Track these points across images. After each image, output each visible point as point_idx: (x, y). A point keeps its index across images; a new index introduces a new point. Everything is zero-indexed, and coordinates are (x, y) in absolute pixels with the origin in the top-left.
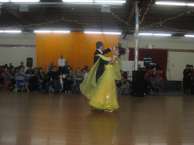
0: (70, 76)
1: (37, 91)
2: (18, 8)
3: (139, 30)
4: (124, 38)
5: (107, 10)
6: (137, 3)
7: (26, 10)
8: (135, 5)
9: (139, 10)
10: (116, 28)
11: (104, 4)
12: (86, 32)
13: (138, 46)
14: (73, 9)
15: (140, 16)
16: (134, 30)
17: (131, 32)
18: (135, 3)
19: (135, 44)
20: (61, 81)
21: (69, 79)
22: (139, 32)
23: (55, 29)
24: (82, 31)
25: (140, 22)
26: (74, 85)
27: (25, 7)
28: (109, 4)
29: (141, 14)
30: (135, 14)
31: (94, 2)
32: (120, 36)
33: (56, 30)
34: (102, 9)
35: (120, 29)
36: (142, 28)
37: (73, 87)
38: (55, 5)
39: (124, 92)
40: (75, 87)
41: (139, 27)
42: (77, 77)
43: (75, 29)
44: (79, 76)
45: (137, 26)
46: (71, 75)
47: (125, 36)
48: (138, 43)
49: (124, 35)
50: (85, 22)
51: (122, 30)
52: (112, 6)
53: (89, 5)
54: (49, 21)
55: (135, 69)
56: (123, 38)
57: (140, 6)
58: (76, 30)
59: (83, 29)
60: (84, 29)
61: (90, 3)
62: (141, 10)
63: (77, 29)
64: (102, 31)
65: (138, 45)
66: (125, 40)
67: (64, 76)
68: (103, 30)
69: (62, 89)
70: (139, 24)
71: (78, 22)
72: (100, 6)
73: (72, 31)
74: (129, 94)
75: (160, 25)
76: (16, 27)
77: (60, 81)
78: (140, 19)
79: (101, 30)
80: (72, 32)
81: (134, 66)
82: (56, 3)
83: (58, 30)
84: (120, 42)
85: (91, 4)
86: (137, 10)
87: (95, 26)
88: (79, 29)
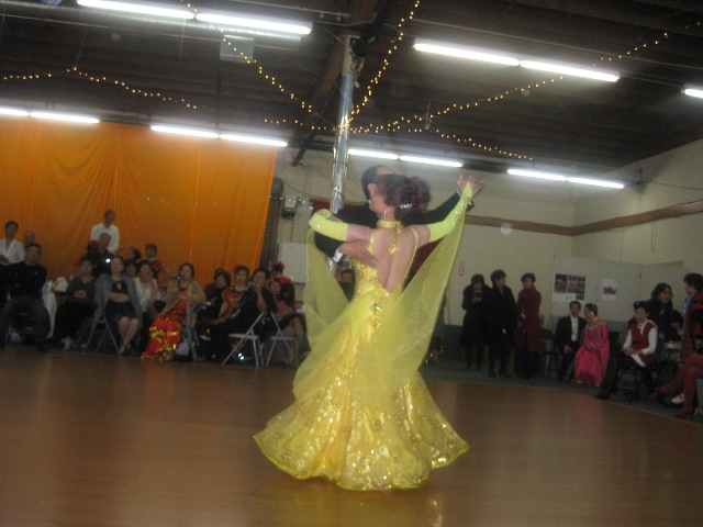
0: (83, 286)
3: (351, 136)
4: (296, 162)
5: (239, 52)
6: (348, 40)
8: (343, 47)
9: (357, 67)
10: (269, 122)
11: (233, 30)
12: (157, 129)
13: (343, 196)
14: (116, 37)
15: (357, 85)
16: (334, 135)
17: (321, 142)
18: (344, 39)
19: (332, 186)
20: (50, 302)
21: (81, 294)
22: (350, 145)
23: (42, 104)
24: (144, 124)
25: (355, 109)
26: (96, 320)
28: (250, 32)
29: (363, 79)
30: (340, 79)
31: (195, 20)
32: (282, 152)
33: (46, 108)
34: (222, 47)
35: (283, 127)
36: (362, 131)
37: (94, 326)
39: (283, 359)
40: (100, 326)
41: (352, 124)
42: (114, 289)
43: (120, 114)
44: (119, 286)
45: (345, 122)
46: (85, 280)
47: (300, 156)
48: (344, 185)
49: (297, 150)
50: (155, 90)
51: (290, 133)
52: (259, 40)
53: (177, 30)
54: (21, 74)
56: (291, 160)
57: (359, 51)
58: (122, 117)
59: (149, 116)
60: (153, 117)
61: (181, 20)
62: (361, 66)
63: (127, 114)
64: (218, 129)
65: (344, 189)
66: (298, 167)
67: (62, 284)
68: (220, 126)
69: (50, 335)
70: (350, 116)
71: (131, 87)
72: (219, 35)
73: (106, 120)
75: (427, 127)
78: (357, 96)
79: (213, 125)
80: (108, 121)
83: (54, 109)
84: (281, 176)
85: (185, 24)
86: (349, 63)
87: (192, 106)
88: (134, 115)
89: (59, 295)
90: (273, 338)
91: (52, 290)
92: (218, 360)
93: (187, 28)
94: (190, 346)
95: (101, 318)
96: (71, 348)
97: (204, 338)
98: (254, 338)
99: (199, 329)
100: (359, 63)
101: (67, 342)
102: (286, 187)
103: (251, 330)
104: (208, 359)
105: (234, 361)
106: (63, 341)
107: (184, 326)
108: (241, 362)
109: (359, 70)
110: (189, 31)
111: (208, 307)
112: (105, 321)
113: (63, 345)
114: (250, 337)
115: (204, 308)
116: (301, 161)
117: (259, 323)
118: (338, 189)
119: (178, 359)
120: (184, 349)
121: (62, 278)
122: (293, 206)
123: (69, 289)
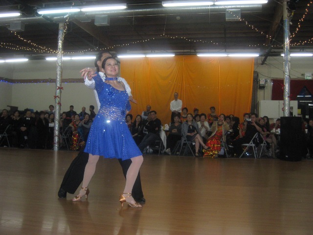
0: (175, 127)
2: (93, 21)
3: (291, 48)
4: (263, 63)
5: (236, 16)
6: (286, 3)
7: (105, 23)
8: (282, 7)
9: (291, 15)
10: (251, 46)
11: (230, 7)
12: (199, 55)
13: (289, 76)
14: (178, 18)
15: (291, 24)
16: (282, 48)
17: (275, 52)
18: (282, 3)
19: (284, 72)
20: (163, 136)
21: (175, 131)
22: (291, 52)
23: (150, 51)
24: (195, 53)
25: (292, 35)
26: (183, 142)
27: (104, 19)
28: (238, 6)
29: (294, 20)
30: (282, 21)
31: (214, 5)
32: (256, 59)
33: (152, 53)
34: (226, 15)
36: (296, 45)
37: (182, 144)
38: (149, 13)
39: (267, 154)
40: (185, 144)
41: (291, 42)
43: (182, 51)
44: (191, 127)
45: (287, 41)
46: (176, 124)
47: (265, 60)
48: (290, 71)
49: (263, 57)
50: (199, 39)
51: (259, 50)
52: (243, 10)
53: (207, 11)
54: (142, 40)
55: (284, 114)
56: (261, 62)
57: (291, 7)
59: (195, 50)
60: (197, 51)
61: (208, 6)
62: (293, 14)
63: (185, 51)
64: (226, 52)
65: (289, 73)
66: (264, 65)
67: (167, 127)
68: (227, 50)
70: (290, 38)
71: (189, 39)
72: (224, 10)
74: (274, 156)
76: (90, 51)
78: (292, 29)
79: (224, 51)
80: (178, 55)
81: (283, 110)
82: (152, 10)
83: (155, 53)
84: (257, 70)
86: (286, 14)
87: (216, 44)
88: (189, 50)
89: (166, 132)
90: (262, 145)
91: (164, 131)
92: (238, 156)
93: (211, 9)
94: (224, 150)
95: (185, 141)
97: (230, 146)
98: (253, 145)
99: (228, 142)
100: (292, 13)
102: (260, 75)
103: (251, 142)
104: (233, 156)
105: (244, 156)
107: (221, 142)
108: (248, 156)
109: (292, 16)
110: (212, 10)
111: (231, 132)
112: (187, 142)
114: (251, 145)
115: (229, 133)
116: (265, 62)
117: (255, 138)
118: (287, 74)
119: (220, 156)
120: (222, 152)
121: (167, 125)
122: (263, 83)
123: (170, 129)
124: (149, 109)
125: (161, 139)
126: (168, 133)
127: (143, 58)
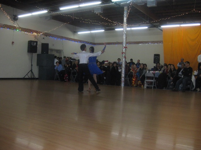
1: (166, 88)
2: (146, 4)
7: (154, 5)
20: (193, 79)
23: (183, 22)
27: (153, 2)
33: (184, 23)
54: (177, 15)
67: (195, 73)
69: (194, 88)
76: (144, 24)
77: (191, 78)
89: (195, 76)
91: (194, 75)
96: (200, 91)
101: (198, 89)
106: (197, 89)
113: (197, 90)
121: (195, 71)
123: (198, 74)
124: (182, 60)
125: (192, 81)
126: (197, 77)
127: (178, 27)
